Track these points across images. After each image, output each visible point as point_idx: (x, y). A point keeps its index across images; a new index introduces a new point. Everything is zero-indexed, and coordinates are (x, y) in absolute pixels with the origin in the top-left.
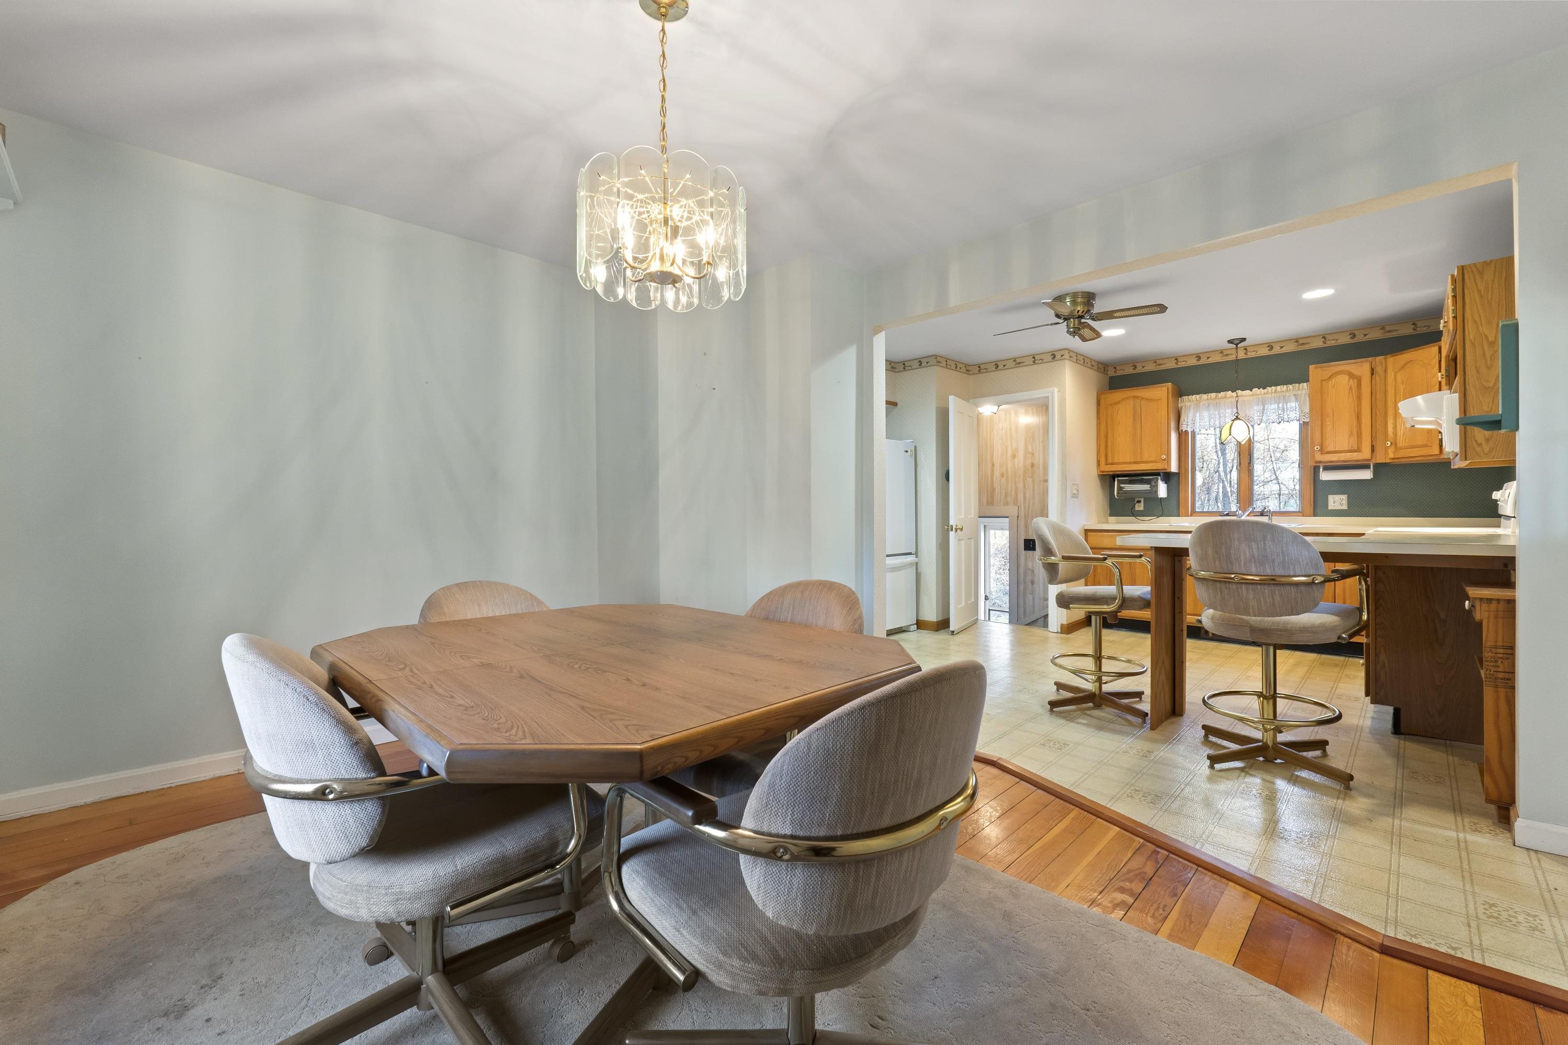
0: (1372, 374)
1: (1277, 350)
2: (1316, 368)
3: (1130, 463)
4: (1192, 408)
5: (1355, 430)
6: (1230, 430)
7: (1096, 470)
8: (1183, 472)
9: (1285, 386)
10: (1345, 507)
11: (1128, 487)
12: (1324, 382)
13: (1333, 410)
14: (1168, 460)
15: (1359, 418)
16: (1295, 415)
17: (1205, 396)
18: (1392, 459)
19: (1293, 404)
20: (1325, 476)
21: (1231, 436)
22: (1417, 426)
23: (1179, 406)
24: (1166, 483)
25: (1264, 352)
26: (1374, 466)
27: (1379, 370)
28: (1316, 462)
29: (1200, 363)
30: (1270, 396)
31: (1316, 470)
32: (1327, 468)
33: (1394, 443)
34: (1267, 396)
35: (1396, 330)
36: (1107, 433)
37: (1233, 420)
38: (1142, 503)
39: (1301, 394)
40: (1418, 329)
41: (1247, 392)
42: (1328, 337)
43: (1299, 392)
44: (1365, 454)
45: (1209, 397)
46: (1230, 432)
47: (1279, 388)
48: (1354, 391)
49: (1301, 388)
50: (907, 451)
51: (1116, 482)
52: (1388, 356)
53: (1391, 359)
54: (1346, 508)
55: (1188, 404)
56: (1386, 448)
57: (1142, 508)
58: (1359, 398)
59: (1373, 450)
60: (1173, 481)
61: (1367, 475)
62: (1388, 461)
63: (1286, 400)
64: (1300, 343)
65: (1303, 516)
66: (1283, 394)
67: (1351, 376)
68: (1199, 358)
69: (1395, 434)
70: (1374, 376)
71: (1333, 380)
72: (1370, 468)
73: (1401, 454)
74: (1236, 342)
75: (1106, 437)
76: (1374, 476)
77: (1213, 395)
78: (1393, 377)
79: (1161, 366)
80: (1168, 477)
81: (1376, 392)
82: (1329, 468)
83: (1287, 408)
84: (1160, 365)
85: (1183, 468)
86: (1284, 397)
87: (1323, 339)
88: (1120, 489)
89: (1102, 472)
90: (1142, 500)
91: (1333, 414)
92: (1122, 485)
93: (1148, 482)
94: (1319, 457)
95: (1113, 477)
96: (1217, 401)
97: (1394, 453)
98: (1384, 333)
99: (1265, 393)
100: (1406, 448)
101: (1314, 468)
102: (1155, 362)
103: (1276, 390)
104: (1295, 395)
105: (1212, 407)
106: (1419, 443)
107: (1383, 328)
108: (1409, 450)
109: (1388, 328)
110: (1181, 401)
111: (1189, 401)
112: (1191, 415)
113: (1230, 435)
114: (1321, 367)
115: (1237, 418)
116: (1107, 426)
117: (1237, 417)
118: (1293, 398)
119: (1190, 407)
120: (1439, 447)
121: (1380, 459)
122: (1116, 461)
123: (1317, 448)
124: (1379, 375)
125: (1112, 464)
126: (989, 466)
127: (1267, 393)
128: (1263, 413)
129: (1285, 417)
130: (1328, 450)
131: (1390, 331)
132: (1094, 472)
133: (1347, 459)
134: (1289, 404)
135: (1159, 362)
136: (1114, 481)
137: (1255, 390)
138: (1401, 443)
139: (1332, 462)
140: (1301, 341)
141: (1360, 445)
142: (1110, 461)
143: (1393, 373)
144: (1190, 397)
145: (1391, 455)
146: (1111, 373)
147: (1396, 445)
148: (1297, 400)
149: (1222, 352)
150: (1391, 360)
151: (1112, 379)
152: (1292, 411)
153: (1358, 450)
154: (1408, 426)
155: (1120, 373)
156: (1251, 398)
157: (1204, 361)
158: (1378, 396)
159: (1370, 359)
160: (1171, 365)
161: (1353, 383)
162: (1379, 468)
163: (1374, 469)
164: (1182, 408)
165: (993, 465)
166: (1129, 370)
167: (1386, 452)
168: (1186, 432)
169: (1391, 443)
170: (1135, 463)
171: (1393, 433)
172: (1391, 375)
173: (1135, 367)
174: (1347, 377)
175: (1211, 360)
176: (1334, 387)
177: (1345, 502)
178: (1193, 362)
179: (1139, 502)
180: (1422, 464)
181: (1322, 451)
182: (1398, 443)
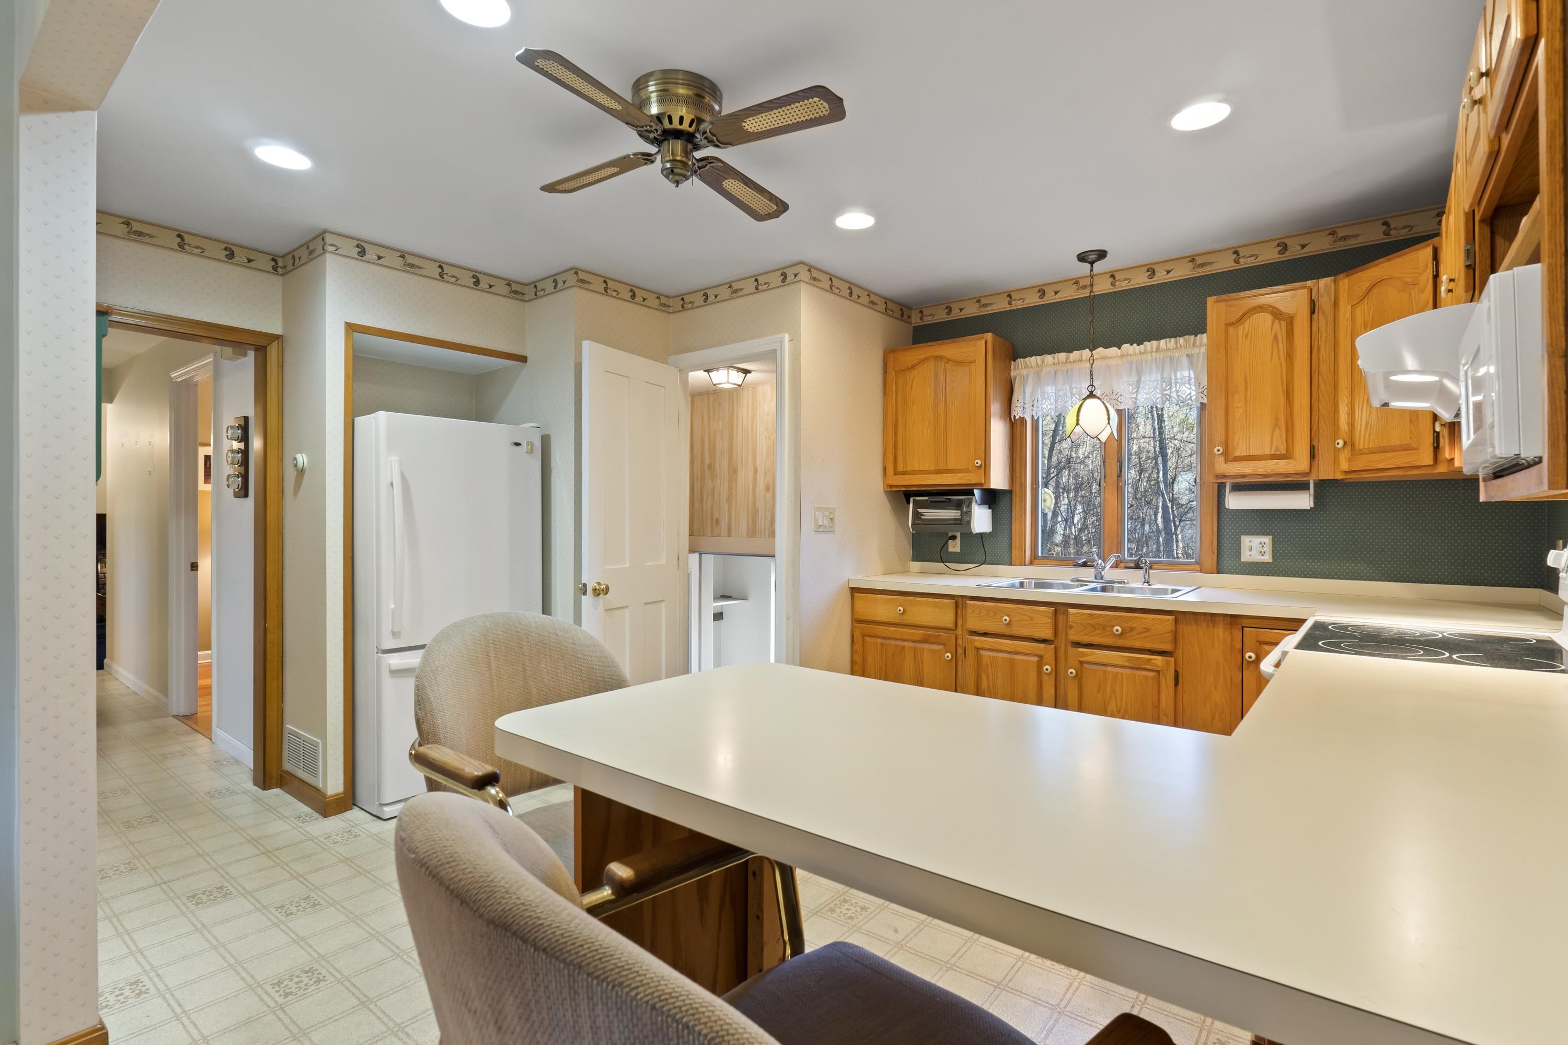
0: (1313, 312)
1: (1161, 277)
2: (1217, 301)
3: (929, 472)
4: (1031, 378)
5: (1282, 418)
6: (1078, 416)
7: (882, 482)
8: (1017, 489)
9: (1173, 340)
10: (1268, 558)
11: (931, 514)
12: (1231, 329)
13: (1246, 379)
14: (985, 467)
15: (1289, 394)
16: (1188, 391)
17: (1049, 358)
18: (1346, 472)
19: (1186, 373)
20: (1235, 502)
21: (1078, 427)
22: (1396, 404)
23: (1012, 374)
24: (990, 508)
25: (1141, 280)
26: (1316, 485)
27: (1325, 303)
28: (1217, 476)
29: (1045, 301)
30: (1149, 357)
31: (1221, 488)
32: (1239, 488)
33: (1350, 443)
34: (1144, 357)
35: (1354, 236)
36: (897, 420)
37: (1085, 399)
38: (958, 540)
39: (1199, 354)
40: (1393, 232)
41: (1113, 351)
42: (1242, 252)
43: (1195, 351)
44: (1299, 464)
45: (1056, 361)
46: (1078, 420)
47: (1163, 342)
48: (1281, 345)
49: (1198, 343)
50: (517, 444)
51: (911, 505)
52: (1342, 276)
53: (1346, 280)
54: (1270, 560)
55: (1024, 372)
56: (1337, 451)
57: (957, 549)
58: (1290, 356)
59: (1313, 456)
60: (1003, 504)
61: (1303, 501)
62: (1339, 476)
63: (1175, 365)
64: (1198, 263)
65: (1201, 571)
66: (1169, 354)
67: (1276, 314)
68: (1042, 293)
69: (1352, 425)
70: (1315, 316)
71: (1247, 323)
72: (1308, 489)
73: (1362, 463)
74: (1092, 257)
75: (896, 426)
76: (1315, 503)
77: (1062, 356)
78: (1348, 315)
79: (989, 308)
80: (992, 498)
81: (1319, 347)
82: (1241, 487)
83: (1176, 379)
84: (986, 305)
85: (1018, 482)
86: (1171, 358)
87: (1235, 256)
88: (917, 515)
89: (891, 486)
90: (958, 535)
91: (1246, 387)
92: (920, 510)
93: (958, 505)
94: (1222, 467)
95: (908, 495)
96: (1069, 366)
97: (1350, 461)
98: (1335, 241)
99: (1141, 353)
100: (1372, 452)
101: (1219, 487)
102: (979, 301)
103: (1158, 347)
104: (1188, 356)
105: (1060, 378)
106: (1395, 442)
107: (1333, 233)
108: (1377, 457)
109: (1341, 233)
110: (1015, 368)
111: (1026, 367)
112: (1028, 390)
113: (1078, 424)
114: (1226, 301)
115: (1091, 395)
116: (897, 408)
117: (1091, 392)
118: (1185, 361)
119: (1027, 375)
120: (1432, 449)
121: (1326, 472)
122: (909, 469)
123: (1218, 449)
124: (1324, 313)
125: (904, 473)
126: (751, 473)
127: (1145, 352)
128: (1138, 387)
129: (1174, 395)
130: (1238, 453)
131: (1345, 238)
132: (875, 485)
133: (1269, 471)
134: (1179, 374)
135: (983, 301)
136: (908, 503)
137: (1126, 346)
138: (1362, 443)
139: (1244, 476)
140: (1199, 260)
141: (1290, 444)
142: (900, 468)
143: (1349, 307)
144: (1027, 359)
145: (1345, 466)
146: (916, 320)
147: (1353, 445)
148: (1192, 365)
149: (1076, 283)
150: (1345, 282)
151: (917, 330)
152: (1184, 384)
153: (1288, 456)
154: (1376, 403)
155: (928, 320)
156: (1120, 362)
157: (1050, 298)
158: (1322, 351)
159: (1309, 283)
160: (1001, 305)
161: (1280, 329)
162: (1324, 489)
163: (1315, 491)
164: (1015, 378)
165: (756, 471)
166: (941, 316)
167: (1336, 461)
168: (1023, 420)
169: (1345, 443)
170: (938, 472)
171: (1348, 424)
172: (1345, 310)
173: (949, 310)
174: (1269, 317)
175: (1062, 297)
176: (1247, 336)
177: (1268, 548)
178: (1033, 300)
179: (954, 538)
180: (1399, 482)
181: (1227, 456)
182: (1357, 442)
